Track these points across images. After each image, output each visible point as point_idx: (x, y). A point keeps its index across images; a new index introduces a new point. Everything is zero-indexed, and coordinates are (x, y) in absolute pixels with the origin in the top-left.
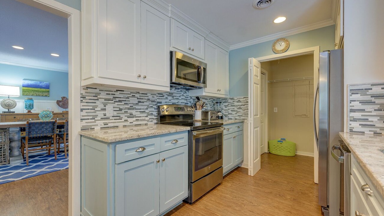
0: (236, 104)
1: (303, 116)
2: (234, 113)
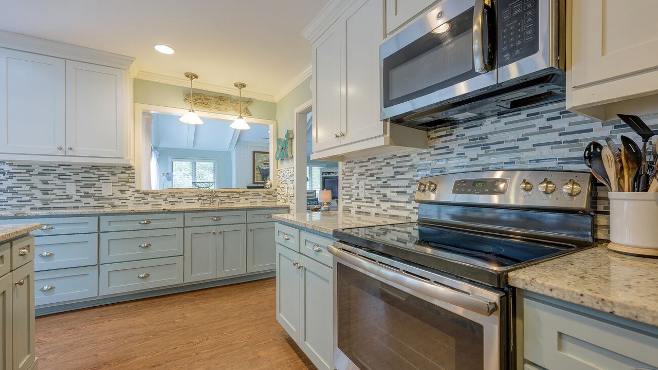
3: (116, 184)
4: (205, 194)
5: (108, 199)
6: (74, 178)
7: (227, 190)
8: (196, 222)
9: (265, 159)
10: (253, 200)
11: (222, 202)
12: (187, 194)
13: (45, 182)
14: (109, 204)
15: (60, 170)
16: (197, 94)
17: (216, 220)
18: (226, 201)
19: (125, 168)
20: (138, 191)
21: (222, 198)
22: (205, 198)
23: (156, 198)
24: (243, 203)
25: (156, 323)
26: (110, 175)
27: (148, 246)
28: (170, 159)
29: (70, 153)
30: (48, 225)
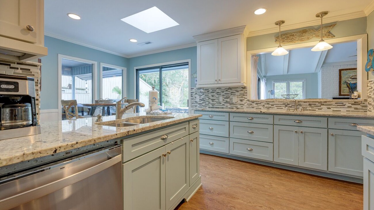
3: (238, 97)
4: (290, 103)
5: (235, 104)
6: (222, 94)
7: (309, 100)
8: (282, 122)
9: (354, 75)
10: (335, 109)
11: (304, 109)
12: (277, 103)
13: (213, 96)
14: (235, 107)
15: (218, 91)
16: (284, 34)
17: (298, 122)
18: (308, 108)
19: (243, 88)
20: (248, 100)
21: (304, 106)
22: (290, 105)
23: (258, 104)
24: (324, 111)
25: (254, 182)
26: (236, 92)
27: (252, 133)
28: (273, 82)
29: (219, 82)
30: (212, 115)
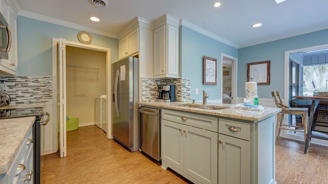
0: (30, 84)
1: (82, 96)
2: (27, 95)
